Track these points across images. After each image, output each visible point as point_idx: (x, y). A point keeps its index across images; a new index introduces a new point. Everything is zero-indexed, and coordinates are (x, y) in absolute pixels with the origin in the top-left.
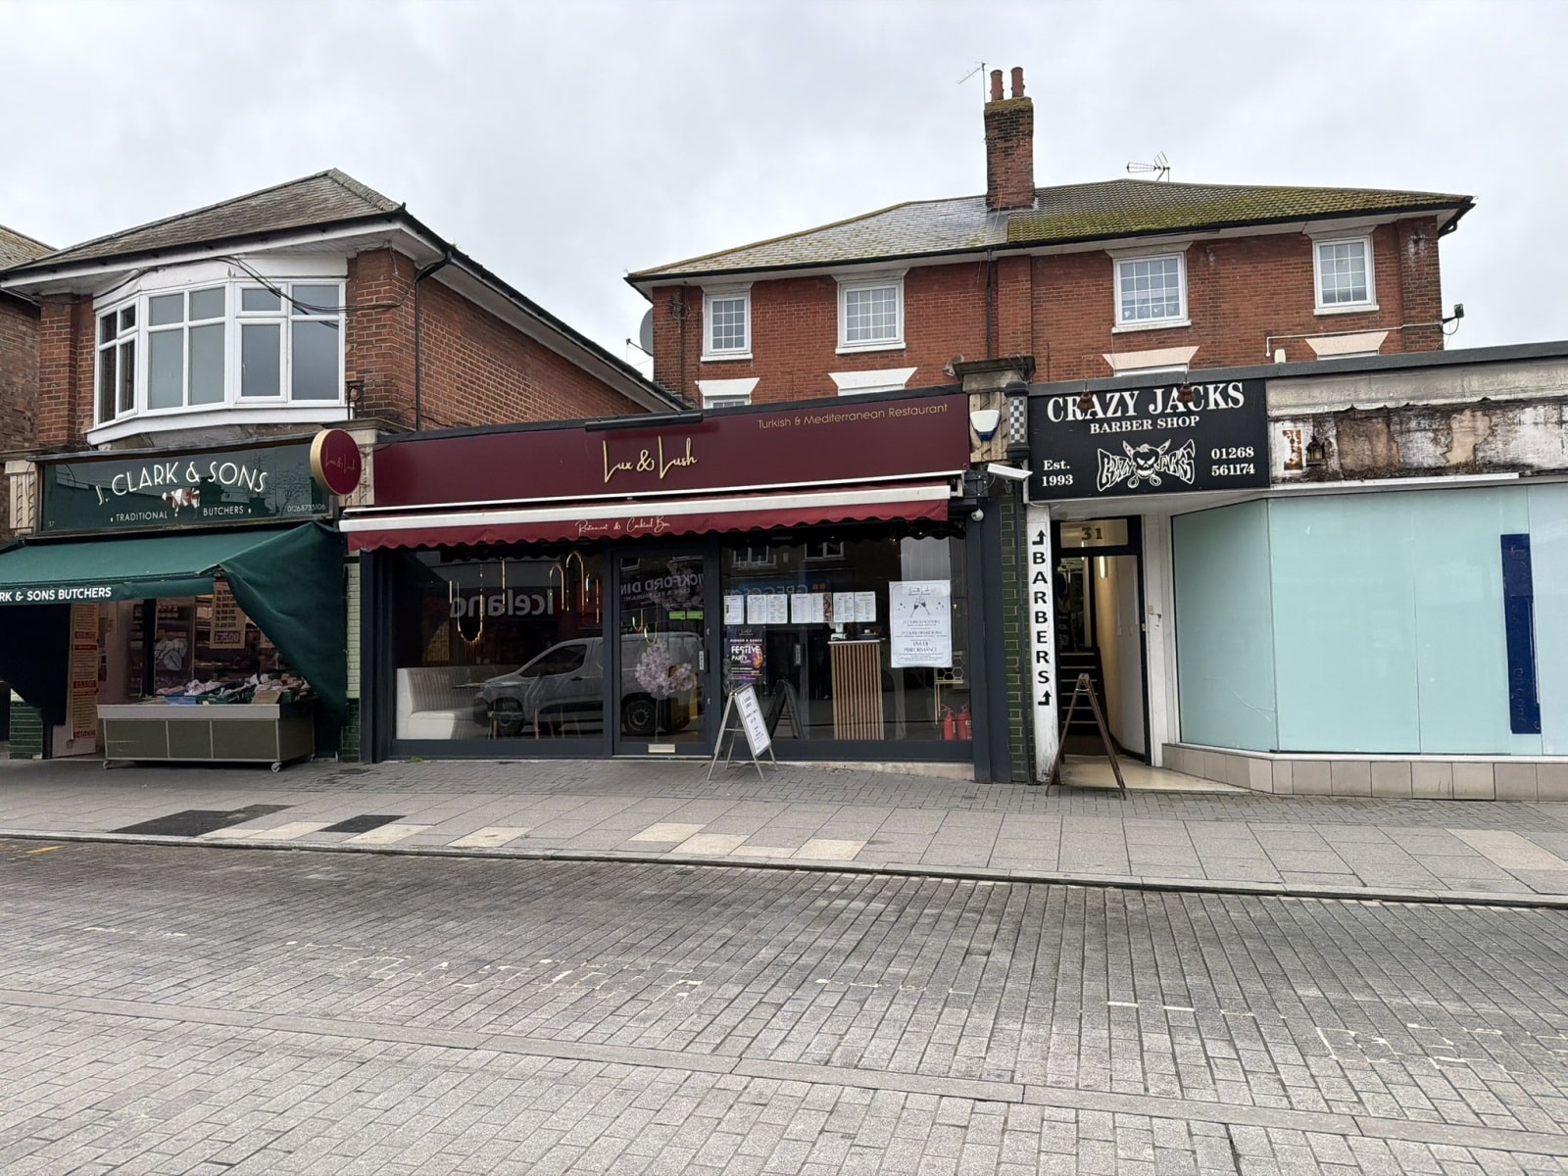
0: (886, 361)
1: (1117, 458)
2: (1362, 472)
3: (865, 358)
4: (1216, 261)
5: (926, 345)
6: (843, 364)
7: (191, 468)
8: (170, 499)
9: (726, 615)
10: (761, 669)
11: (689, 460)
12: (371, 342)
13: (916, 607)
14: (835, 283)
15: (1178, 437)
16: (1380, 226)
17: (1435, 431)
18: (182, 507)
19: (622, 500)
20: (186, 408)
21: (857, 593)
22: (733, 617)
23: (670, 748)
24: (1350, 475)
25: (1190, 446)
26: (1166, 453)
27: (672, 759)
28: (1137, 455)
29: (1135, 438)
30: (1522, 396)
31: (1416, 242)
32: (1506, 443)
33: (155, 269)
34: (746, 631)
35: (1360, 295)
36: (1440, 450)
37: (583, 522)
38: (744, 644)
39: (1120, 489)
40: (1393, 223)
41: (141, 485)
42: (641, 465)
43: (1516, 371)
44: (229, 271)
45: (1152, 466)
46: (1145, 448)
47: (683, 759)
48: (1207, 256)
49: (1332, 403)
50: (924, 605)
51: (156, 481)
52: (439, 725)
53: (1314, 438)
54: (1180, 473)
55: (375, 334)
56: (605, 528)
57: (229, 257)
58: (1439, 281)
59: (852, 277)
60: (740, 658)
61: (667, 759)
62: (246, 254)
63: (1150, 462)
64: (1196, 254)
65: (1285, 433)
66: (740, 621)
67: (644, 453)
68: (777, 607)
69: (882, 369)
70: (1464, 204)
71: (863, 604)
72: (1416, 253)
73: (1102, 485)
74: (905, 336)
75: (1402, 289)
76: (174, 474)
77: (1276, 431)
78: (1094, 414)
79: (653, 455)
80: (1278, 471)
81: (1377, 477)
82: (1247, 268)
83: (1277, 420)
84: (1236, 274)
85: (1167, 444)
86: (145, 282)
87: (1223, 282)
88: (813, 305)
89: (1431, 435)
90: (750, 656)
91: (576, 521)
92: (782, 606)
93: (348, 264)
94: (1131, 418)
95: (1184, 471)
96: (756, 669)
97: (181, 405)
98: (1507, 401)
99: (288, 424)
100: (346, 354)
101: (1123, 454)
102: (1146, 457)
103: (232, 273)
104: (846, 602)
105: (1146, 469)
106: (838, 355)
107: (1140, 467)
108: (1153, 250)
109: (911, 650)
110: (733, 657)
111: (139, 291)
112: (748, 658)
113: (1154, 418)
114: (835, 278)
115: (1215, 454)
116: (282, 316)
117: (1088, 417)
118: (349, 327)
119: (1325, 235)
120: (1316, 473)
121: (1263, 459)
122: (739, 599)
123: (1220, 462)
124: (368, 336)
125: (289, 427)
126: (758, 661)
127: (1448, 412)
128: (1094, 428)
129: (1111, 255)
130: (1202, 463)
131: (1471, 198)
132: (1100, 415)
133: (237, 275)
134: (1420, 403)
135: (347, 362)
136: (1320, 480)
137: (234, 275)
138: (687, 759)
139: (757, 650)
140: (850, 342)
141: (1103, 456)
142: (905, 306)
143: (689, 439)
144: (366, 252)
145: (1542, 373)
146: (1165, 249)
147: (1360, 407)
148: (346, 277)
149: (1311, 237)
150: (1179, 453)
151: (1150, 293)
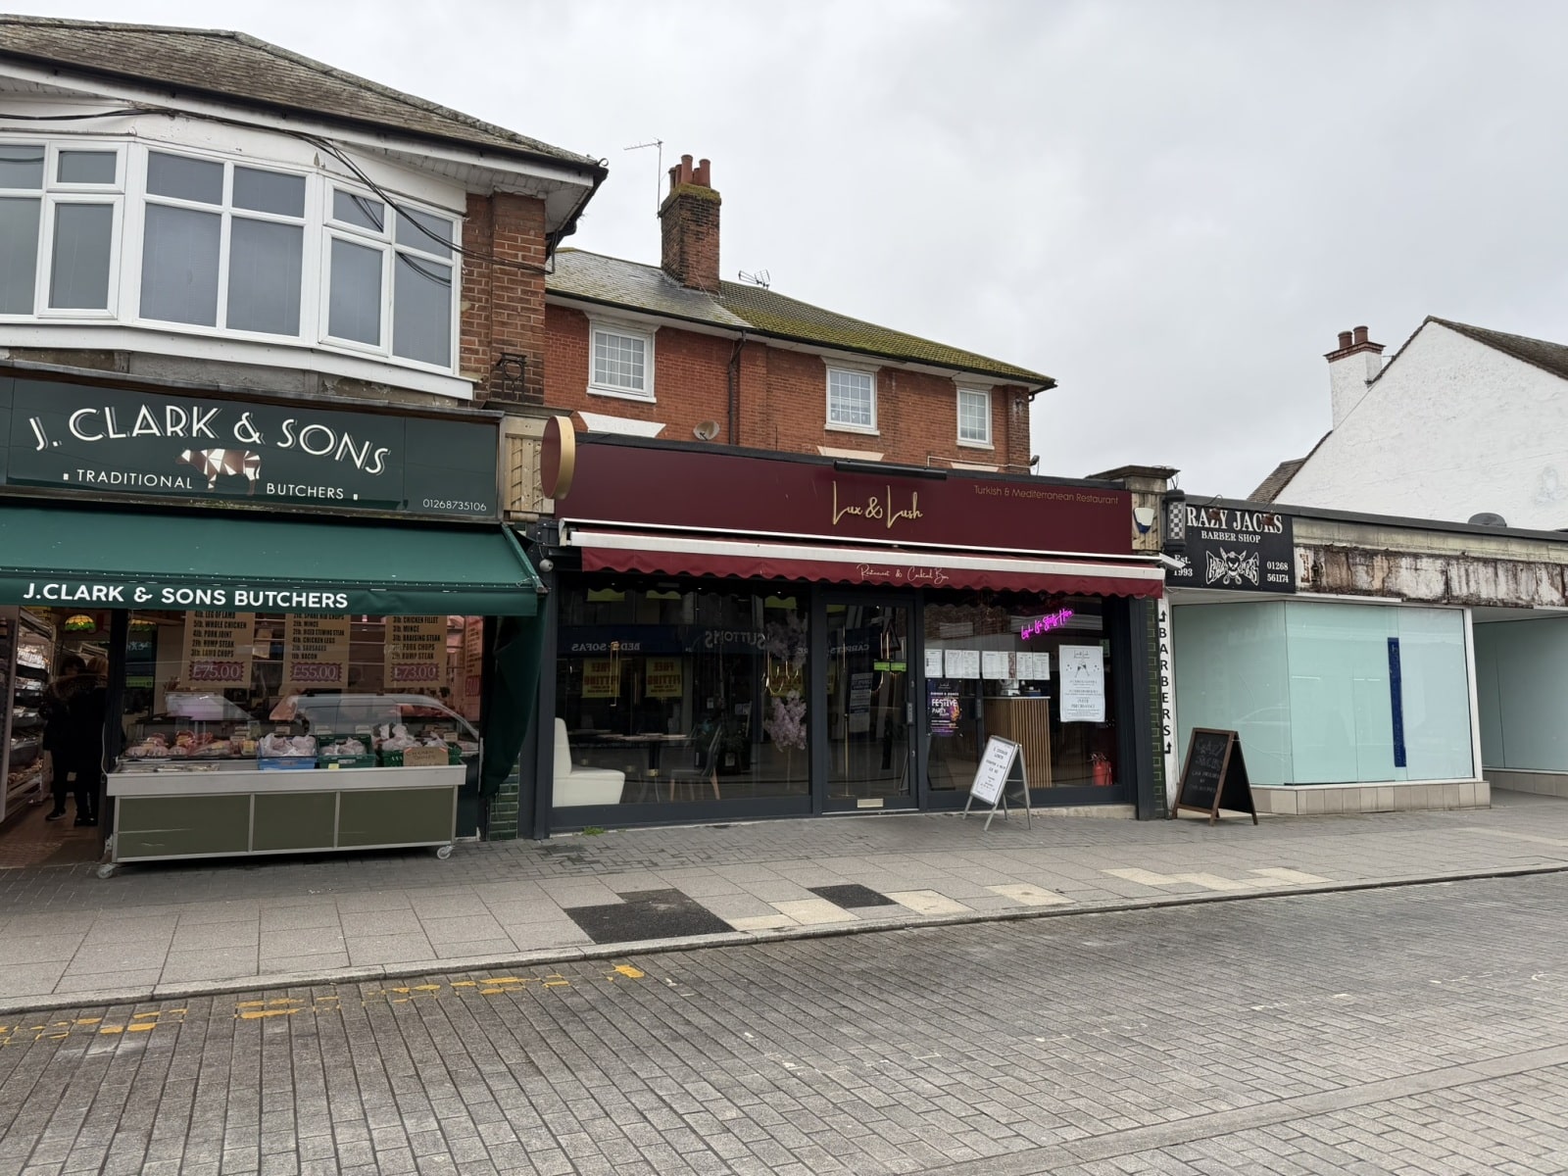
0: (636, 411)
1: (1217, 559)
2: (1336, 589)
3: (616, 404)
4: (896, 386)
5: (676, 404)
6: (593, 404)
7: (244, 421)
8: (199, 461)
9: (927, 669)
10: (958, 722)
11: (915, 514)
12: (515, 309)
13: (1079, 668)
14: (588, 321)
15: (1250, 548)
16: (996, 386)
17: (1367, 566)
18: (222, 475)
19: (889, 547)
20: (220, 330)
21: (1035, 654)
22: (933, 671)
23: (878, 803)
24: (1332, 590)
25: (1256, 557)
26: (1244, 560)
27: (882, 814)
28: (1228, 559)
29: (1229, 546)
30: (1401, 550)
31: (1017, 404)
32: (1396, 579)
33: (172, 114)
34: (946, 684)
35: (982, 436)
36: (1370, 579)
37: (864, 566)
38: (943, 697)
39: (1218, 584)
40: (1004, 386)
41: (136, 432)
42: (870, 512)
43: (1399, 534)
44: (317, 157)
45: (1236, 569)
46: (1232, 555)
47: (892, 813)
48: (891, 379)
49: (1322, 539)
50: (1085, 666)
51: (169, 430)
52: (603, 786)
53: (1315, 562)
54: (1251, 577)
55: (521, 300)
56: (887, 574)
57: (319, 139)
58: (1029, 436)
59: (604, 319)
60: (939, 711)
61: (877, 814)
62: (345, 143)
63: (1236, 566)
64: (885, 376)
65: (1301, 556)
66: (938, 674)
67: (874, 500)
68: (970, 663)
69: (632, 418)
70: (1048, 384)
71: (1039, 663)
72: (1017, 413)
73: (1209, 580)
74: (655, 391)
75: (1008, 438)
76: (210, 424)
77: (1298, 552)
78: (1203, 523)
79: (882, 503)
80: (1299, 583)
81: (1343, 593)
82: (916, 397)
83: (1298, 546)
84: (909, 400)
85: (1244, 554)
86: (142, 125)
87: (901, 405)
88: (565, 337)
89: (1365, 568)
90: (948, 709)
91: (857, 564)
92: (975, 662)
93: (467, 199)
94: (1224, 531)
95: (1253, 576)
96: (952, 722)
97: (213, 324)
98: (1395, 552)
99: (385, 385)
100: (462, 313)
101: (1221, 557)
102: (1234, 561)
103: (322, 162)
104: (1026, 661)
105: (1233, 571)
106: (589, 395)
107: (1230, 569)
108: (854, 365)
109: (1076, 706)
110: (934, 710)
111: (129, 135)
112: (947, 711)
113: (1237, 533)
114: (588, 316)
115: (1270, 565)
116: (387, 241)
117: (1200, 525)
118: (467, 278)
119: (965, 385)
120: (1317, 588)
121: (1291, 573)
122: (938, 654)
123: (1273, 572)
124: (511, 299)
125: (385, 391)
126: (955, 714)
127: (1370, 555)
128: (1204, 534)
129: (825, 361)
130: (1263, 571)
131: (1054, 380)
132: (1207, 525)
133: (327, 168)
134: (1361, 547)
135: (463, 323)
136: (1318, 591)
137: (324, 166)
138: (897, 813)
139: (954, 703)
140: (597, 384)
141: (1210, 557)
142: (656, 361)
143: (915, 493)
144: (511, 196)
145: (1409, 537)
146: (863, 367)
147: (1337, 544)
148: (464, 215)
149: (957, 383)
150: (1251, 561)
151: (850, 402)
